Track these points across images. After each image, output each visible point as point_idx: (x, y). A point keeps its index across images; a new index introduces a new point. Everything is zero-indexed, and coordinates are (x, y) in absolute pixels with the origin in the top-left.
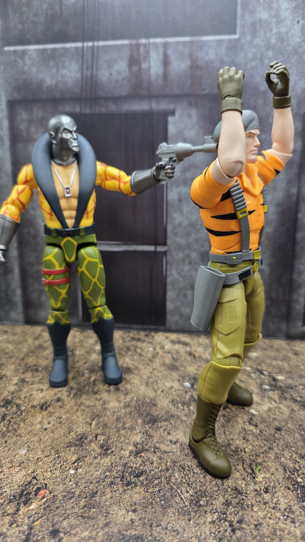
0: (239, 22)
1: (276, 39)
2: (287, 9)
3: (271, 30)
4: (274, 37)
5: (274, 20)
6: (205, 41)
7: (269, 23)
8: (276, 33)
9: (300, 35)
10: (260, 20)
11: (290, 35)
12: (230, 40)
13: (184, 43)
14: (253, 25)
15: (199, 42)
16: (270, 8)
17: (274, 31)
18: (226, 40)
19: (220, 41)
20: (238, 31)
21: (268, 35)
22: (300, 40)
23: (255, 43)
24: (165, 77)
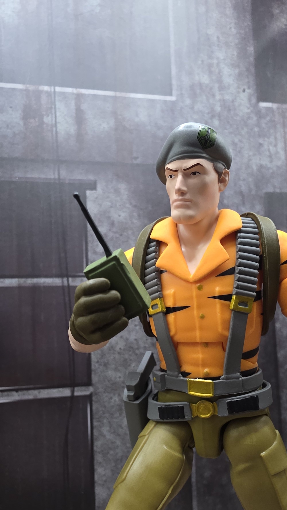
0: (174, 82)
1: (221, 106)
2: (230, 75)
3: (214, 96)
4: (219, 104)
5: (216, 85)
6: (133, 98)
7: (211, 89)
8: (220, 100)
9: (248, 105)
10: (200, 84)
11: (236, 104)
12: (165, 102)
13: (105, 98)
14: (192, 87)
15: (125, 98)
16: (211, 72)
17: (218, 97)
18: (160, 100)
19: (153, 101)
20: (174, 92)
21: (211, 101)
22: (249, 111)
23: (196, 108)
24: (80, 136)
